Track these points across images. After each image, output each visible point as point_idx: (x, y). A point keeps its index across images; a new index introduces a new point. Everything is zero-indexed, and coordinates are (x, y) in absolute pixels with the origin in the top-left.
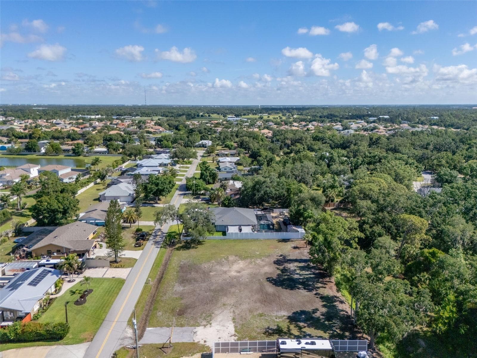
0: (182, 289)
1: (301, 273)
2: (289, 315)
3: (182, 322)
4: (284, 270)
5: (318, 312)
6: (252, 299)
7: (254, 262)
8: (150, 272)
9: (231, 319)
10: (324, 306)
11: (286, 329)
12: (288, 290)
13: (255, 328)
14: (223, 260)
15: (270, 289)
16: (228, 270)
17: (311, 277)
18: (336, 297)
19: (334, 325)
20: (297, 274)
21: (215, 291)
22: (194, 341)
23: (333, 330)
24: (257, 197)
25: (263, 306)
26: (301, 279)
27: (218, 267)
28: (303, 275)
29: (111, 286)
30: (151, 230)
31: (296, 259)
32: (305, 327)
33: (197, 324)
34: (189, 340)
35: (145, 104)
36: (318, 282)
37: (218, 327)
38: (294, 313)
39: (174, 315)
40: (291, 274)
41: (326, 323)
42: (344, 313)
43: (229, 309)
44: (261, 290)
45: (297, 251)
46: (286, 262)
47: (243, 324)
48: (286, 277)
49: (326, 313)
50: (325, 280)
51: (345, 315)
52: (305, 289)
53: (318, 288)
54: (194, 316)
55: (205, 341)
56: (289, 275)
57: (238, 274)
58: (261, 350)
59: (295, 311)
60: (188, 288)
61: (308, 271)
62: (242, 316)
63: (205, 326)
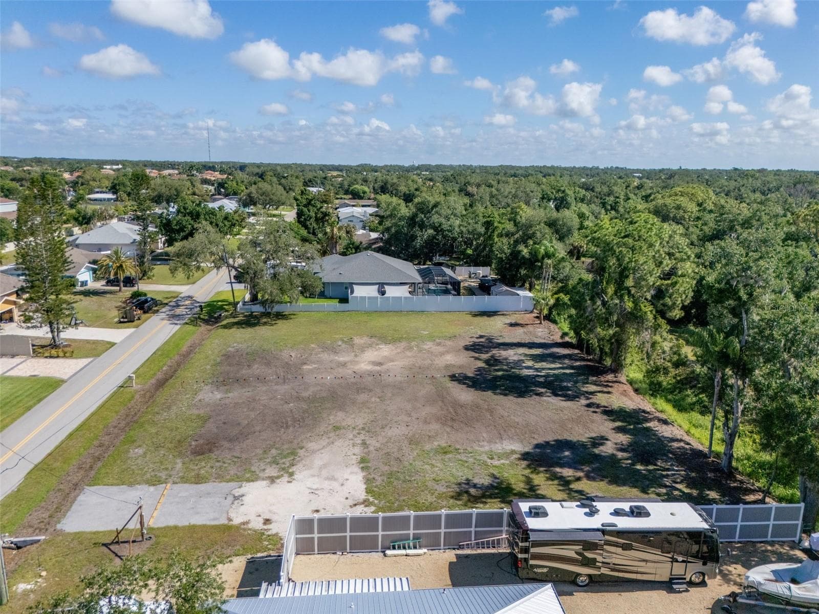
0: (218, 395)
1: (538, 365)
2: (527, 449)
3: (202, 472)
4: (493, 362)
5: (608, 442)
6: (414, 415)
7: (417, 346)
8: (142, 366)
9: (354, 462)
10: (619, 430)
11: (522, 485)
12: (511, 398)
13: (430, 484)
14: (340, 343)
15: (465, 395)
16: (351, 362)
17: (564, 373)
18: (644, 411)
19: (664, 473)
20: (528, 368)
21: (311, 400)
22: (230, 520)
23: (666, 486)
24: (418, 242)
25: (448, 429)
26: (541, 376)
27: (325, 356)
28: (543, 369)
29: (16, 392)
30: (167, 298)
31: (519, 343)
32: (578, 479)
33: (248, 475)
34: (214, 519)
35: (208, 160)
36: (587, 383)
37: (314, 483)
38: (537, 446)
39: (181, 455)
40: (512, 368)
41: (639, 467)
42: (682, 444)
43: (351, 436)
44: (440, 396)
45: (520, 331)
46: (495, 348)
47: (391, 474)
48: (500, 373)
49: (630, 445)
50: (602, 379)
51: (684, 448)
52: (556, 395)
53: (592, 393)
54: (244, 456)
55: (267, 521)
56: (506, 371)
57: (378, 368)
58: (454, 542)
59: (540, 440)
60: (236, 394)
61: (553, 362)
62: (388, 454)
63: (272, 480)
